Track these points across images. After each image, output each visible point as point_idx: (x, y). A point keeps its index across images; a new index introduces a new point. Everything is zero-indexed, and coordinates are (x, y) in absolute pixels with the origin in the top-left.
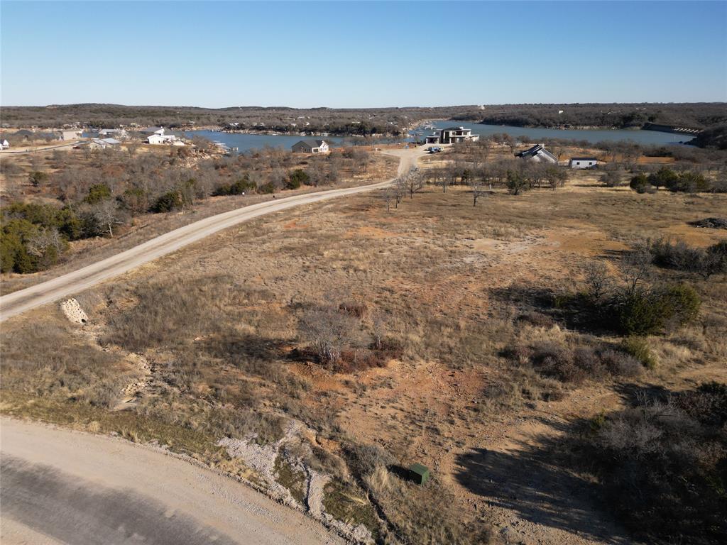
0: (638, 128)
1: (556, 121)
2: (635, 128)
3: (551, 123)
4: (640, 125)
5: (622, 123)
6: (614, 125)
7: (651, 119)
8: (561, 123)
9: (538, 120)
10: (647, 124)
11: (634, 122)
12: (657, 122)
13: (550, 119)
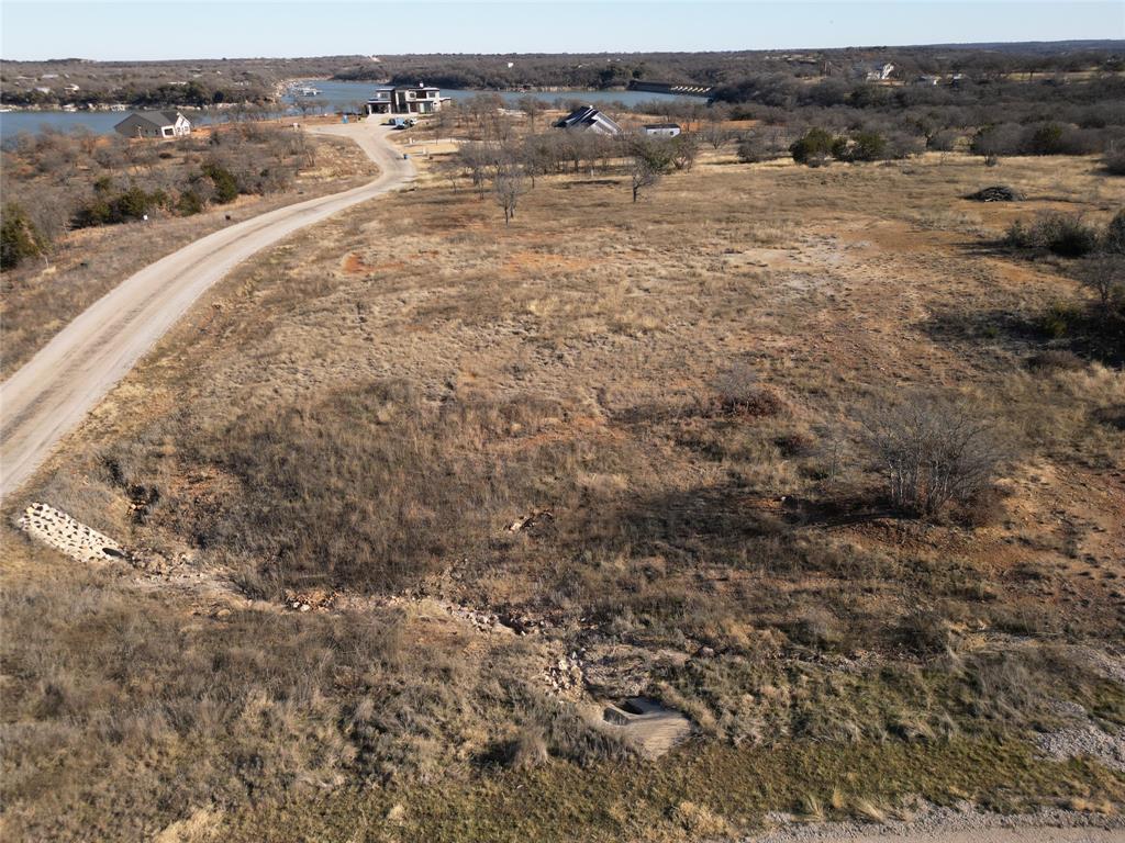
0: (623, 88)
1: (510, 79)
2: (618, 88)
3: (503, 82)
4: (624, 84)
5: (600, 81)
6: (592, 85)
7: (636, 74)
8: (517, 82)
9: (483, 78)
10: (632, 82)
11: (616, 79)
12: (645, 78)
13: (500, 76)
